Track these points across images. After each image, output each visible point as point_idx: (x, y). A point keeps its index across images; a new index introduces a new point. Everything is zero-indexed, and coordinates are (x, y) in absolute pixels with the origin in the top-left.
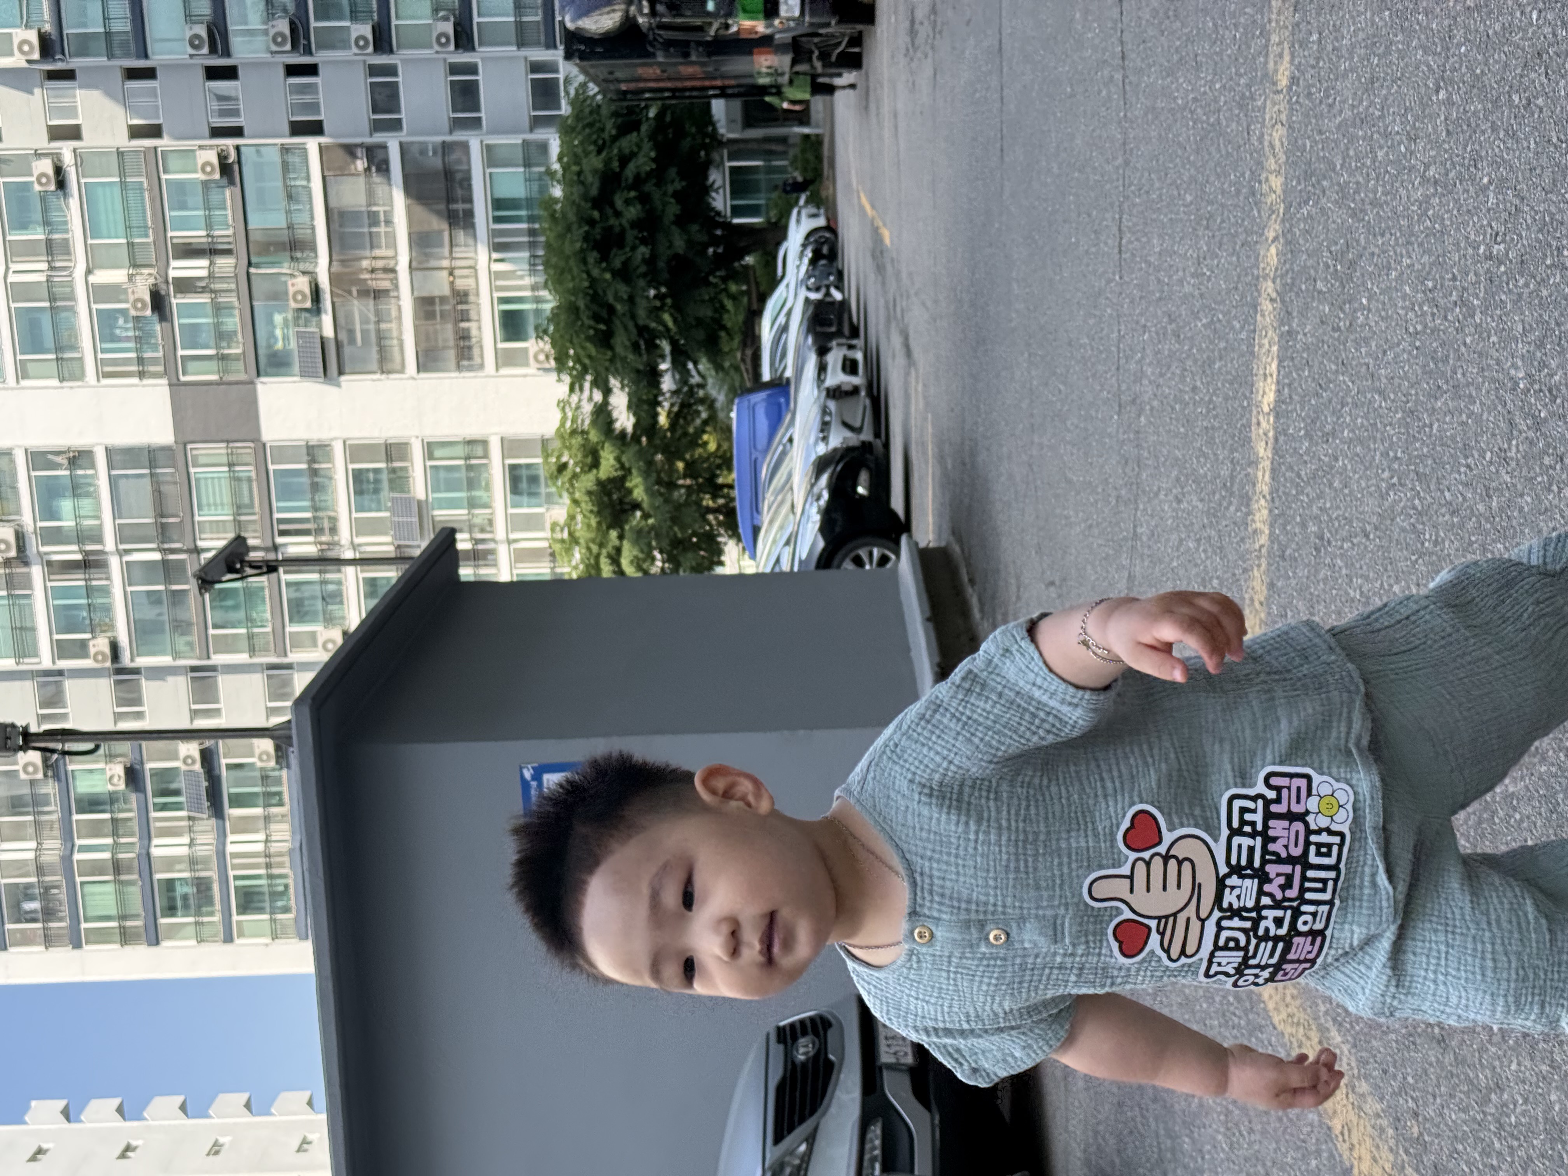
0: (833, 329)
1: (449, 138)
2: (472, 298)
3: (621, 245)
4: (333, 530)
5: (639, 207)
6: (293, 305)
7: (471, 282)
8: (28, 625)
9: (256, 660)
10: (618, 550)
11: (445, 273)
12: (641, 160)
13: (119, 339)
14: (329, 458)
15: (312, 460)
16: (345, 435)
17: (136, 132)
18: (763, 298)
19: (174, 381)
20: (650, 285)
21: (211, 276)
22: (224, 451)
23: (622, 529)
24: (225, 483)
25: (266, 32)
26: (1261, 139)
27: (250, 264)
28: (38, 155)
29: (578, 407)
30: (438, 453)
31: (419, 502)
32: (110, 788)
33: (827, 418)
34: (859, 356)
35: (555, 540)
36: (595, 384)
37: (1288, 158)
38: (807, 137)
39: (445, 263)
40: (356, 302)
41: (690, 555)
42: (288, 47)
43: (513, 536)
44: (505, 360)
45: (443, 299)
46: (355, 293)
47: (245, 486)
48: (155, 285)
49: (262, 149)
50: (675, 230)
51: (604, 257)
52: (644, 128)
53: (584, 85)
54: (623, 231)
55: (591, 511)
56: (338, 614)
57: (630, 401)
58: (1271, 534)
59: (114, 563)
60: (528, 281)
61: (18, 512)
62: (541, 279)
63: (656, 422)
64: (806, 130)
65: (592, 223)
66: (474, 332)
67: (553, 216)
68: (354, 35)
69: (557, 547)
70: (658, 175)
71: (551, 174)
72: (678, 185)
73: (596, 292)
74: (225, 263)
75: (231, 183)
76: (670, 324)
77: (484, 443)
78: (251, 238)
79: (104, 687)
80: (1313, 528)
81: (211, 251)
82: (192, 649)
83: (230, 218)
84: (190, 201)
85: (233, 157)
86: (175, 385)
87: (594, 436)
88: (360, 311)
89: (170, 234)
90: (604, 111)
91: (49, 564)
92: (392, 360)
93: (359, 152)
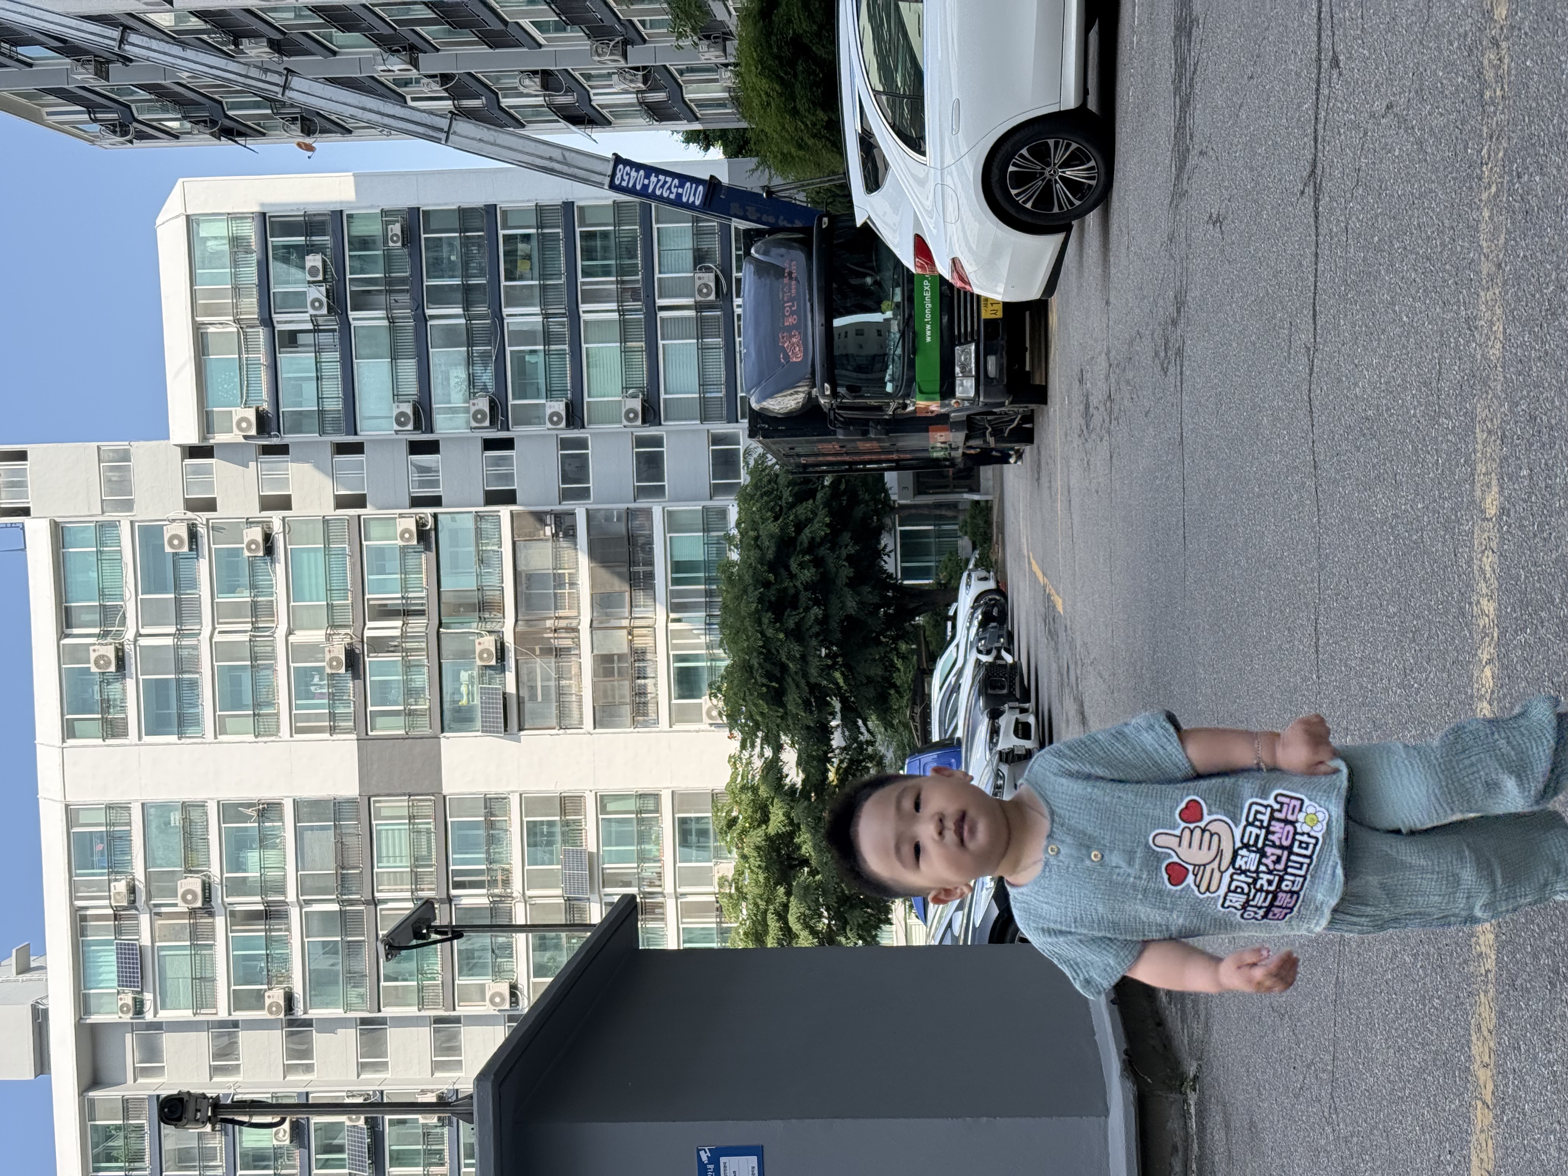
0: (1005, 691)
1: (632, 505)
2: (649, 656)
3: (795, 607)
4: (506, 883)
5: (813, 570)
6: (479, 663)
7: (649, 641)
8: (208, 975)
9: (424, 1013)
10: (786, 906)
11: (624, 632)
12: (816, 525)
13: (313, 696)
14: (506, 812)
15: (490, 813)
16: (522, 789)
17: (342, 502)
18: (933, 658)
19: (363, 735)
20: (822, 644)
21: (404, 636)
22: (406, 804)
23: (790, 885)
24: (405, 835)
25: (467, 410)
26: (1469, 563)
27: (440, 625)
28: (249, 523)
29: (749, 763)
30: (611, 807)
31: (591, 855)
32: (275, 1143)
33: (1000, 782)
34: (1031, 720)
35: (723, 895)
36: (766, 740)
37: (1500, 586)
38: (977, 502)
39: (625, 623)
40: (538, 660)
41: (857, 913)
42: (487, 423)
43: (681, 890)
44: (677, 716)
45: (621, 657)
46: (538, 652)
47: (424, 838)
48: (351, 644)
49: (457, 517)
50: (848, 593)
51: (778, 618)
52: (819, 495)
53: (763, 456)
54: (797, 594)
55: (759, 867)
56: (507, 967)
57: (799, 757)
58: (1498, 961)
59: (295, 914)
60: (702, 640)
61: (208, 863)
62: (716, 637)
63: (827, 778)
64: (976, 497)
65: (767, 585)
66: (650, 689)
67: (730, 578)
68: (548, 412)
69: (724, 901)
70: (832, 540)
71: (729, 539)
72: (852, 549)
73: (769, 651)
74: (417, 625)
75: (428, 548)
76: (841, 682)
77: (656, 797)
78: (443, 600)
79: (276, 1038)
80: (1544, 960)
81: (405, 613)
82: (364, 1002)
83: (424, 580)
84: (389, 566)
85: (430, 524)
86: (363, 740)
87: (763, 792)
88: (541, 667)
89: (367, 596)
90: (782, 480)
91: (233, 914)
92: (570, 716)
93: (549, 519)
